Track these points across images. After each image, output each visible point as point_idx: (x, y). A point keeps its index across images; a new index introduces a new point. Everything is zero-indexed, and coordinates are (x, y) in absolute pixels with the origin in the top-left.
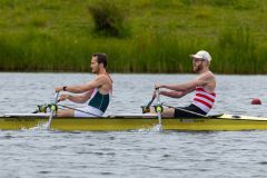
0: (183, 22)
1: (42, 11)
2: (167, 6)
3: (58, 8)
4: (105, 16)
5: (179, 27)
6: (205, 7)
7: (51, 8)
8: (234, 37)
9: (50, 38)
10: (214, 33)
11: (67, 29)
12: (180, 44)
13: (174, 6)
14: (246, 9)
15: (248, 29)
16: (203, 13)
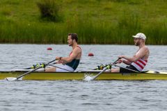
0: (96, 12)
1: (8, 5)
2: (86, 2)
3: (18, 4)
4: (47, 8)
5: (93, 15)
6: (110, 2)
7: (14, 3)
8: (128, 22)
9: (13, 22)
10: (115, 19)
11: (24, 16)
12: (94, 25)
13: (90, 2)
14: (136, 4)
15: (137, 17)
16: (109, 6)
